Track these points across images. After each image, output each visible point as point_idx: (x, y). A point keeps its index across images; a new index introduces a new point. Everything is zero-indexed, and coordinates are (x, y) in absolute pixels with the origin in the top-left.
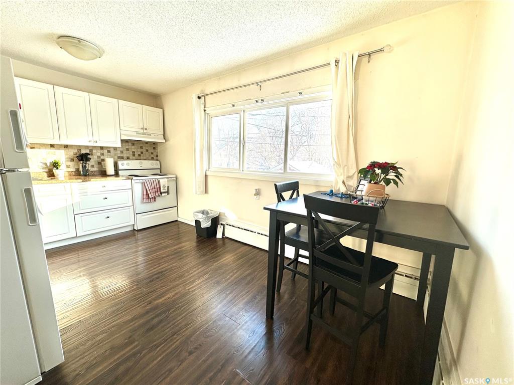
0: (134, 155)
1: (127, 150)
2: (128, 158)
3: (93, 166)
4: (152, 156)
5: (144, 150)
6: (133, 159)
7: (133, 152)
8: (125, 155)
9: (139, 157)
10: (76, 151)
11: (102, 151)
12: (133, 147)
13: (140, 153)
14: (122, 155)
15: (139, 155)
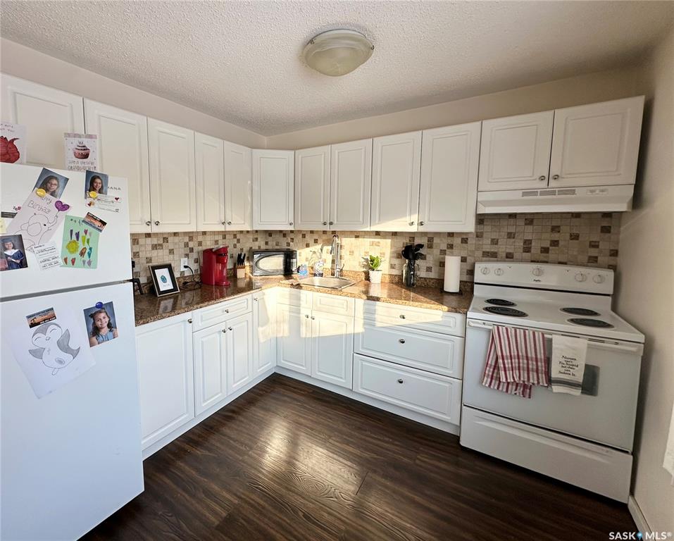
0: (527, 249)
1: (511, 235)
2: (509, 257)
3: (429, 269)
4: (593, 252)
5: (563, 237)
6: (522, 261)
7: (525, 241)
8: (502, 249)
9: (544, 256)
10: (408, 241)
11: (450, 240)
12: (530, 228)
13: (547, 244)
14: (493, 249)
15: (545, 250)
